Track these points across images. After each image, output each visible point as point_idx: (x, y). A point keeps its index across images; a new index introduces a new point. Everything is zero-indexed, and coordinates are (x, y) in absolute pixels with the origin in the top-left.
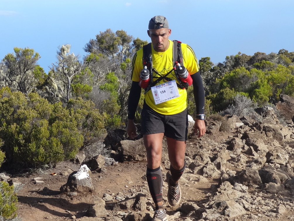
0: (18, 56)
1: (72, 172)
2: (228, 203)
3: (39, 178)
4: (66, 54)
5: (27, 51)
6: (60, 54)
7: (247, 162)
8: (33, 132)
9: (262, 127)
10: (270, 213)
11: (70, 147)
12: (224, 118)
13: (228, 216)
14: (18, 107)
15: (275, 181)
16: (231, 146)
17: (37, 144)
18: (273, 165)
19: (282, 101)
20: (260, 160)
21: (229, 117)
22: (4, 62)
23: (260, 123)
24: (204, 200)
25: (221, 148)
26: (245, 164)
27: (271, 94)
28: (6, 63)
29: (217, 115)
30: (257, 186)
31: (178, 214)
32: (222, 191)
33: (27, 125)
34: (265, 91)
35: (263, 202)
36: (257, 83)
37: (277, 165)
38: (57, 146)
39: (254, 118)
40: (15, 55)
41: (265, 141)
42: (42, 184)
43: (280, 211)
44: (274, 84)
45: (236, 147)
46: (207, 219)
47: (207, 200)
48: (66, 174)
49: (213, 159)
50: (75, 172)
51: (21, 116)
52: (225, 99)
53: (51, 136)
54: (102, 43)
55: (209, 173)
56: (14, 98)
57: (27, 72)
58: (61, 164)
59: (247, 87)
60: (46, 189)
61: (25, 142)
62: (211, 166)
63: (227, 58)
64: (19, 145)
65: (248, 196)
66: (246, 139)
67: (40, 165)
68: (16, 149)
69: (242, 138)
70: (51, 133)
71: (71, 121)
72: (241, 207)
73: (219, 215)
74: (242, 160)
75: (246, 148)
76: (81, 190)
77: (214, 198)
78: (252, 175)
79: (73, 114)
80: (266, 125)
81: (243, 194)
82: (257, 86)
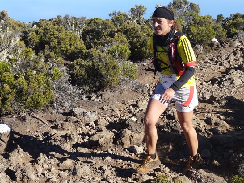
0: (137, 8)
2: (234, 78)
3: (145, 63)
5: (141, 6)
7: (243, 61)
8: (144, 43)
12: (232, 41)
13: (234, 84)
14: (137, 31)
16: (235, 53)
17: (145, 48)
21: (234, 41)
24: (222, 77)
25: (230, 55)
26: (241, 62)
28: (131, 12)
29: (229, 39)
31: (210, 82)
32: (231, 73)
33: (141, 39)
40: (135, 8)
42: (147, 66)
45: (237, 54)
46: (224, 85)
49: (227, 59)
51: (139, 35)
52: (231, 33)
54: (175, 4)
55: (224, 65)
56: (136, 27)
57: (141, 16)
59: (242, 28)
60: (149, 68)
61: (140, 47)
62: (226, 62)
63: (231, 15)
64: (137, 48)
65: (243, 76)
66: (242, 51)
67: (146, 58)
68: (136, 50)
69: (240, 50)
72: (240, 81)
73: (230, 84)
74: (240, 60)
75: (242, 55)
77: (227, 76)
81: (241, 75)
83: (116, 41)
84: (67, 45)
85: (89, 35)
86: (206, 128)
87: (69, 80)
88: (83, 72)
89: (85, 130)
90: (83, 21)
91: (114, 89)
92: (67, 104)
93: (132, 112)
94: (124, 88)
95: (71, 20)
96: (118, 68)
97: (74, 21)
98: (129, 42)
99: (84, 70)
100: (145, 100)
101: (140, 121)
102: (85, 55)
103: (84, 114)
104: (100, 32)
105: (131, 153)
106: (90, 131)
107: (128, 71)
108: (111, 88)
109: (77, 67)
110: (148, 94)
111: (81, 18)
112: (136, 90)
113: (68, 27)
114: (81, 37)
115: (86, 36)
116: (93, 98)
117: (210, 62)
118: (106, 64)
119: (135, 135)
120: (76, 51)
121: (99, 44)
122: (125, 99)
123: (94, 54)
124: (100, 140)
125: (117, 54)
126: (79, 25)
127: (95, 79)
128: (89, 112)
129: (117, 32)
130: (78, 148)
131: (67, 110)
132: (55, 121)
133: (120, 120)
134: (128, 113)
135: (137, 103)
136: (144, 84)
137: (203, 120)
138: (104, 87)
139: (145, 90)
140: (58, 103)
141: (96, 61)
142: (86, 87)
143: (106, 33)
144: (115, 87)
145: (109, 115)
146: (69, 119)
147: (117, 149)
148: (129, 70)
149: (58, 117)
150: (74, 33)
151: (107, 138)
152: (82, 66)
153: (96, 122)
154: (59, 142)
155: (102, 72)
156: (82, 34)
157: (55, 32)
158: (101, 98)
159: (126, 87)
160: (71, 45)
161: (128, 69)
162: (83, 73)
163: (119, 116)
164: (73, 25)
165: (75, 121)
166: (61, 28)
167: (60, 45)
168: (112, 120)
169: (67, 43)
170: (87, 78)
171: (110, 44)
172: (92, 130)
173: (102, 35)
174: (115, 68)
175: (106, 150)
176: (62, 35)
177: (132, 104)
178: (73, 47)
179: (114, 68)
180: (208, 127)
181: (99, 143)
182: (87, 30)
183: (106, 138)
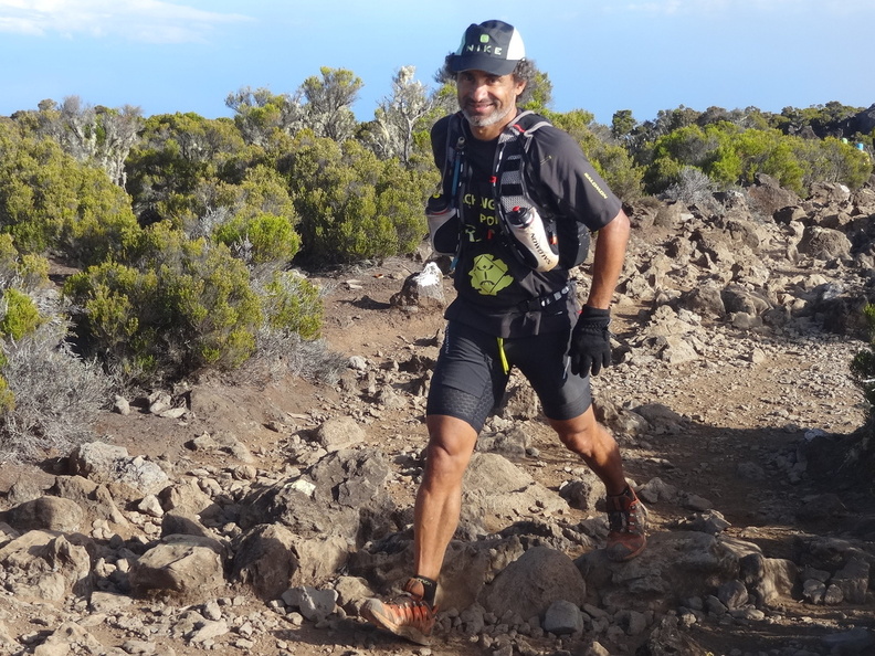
0: (327, 80)
1: (409, 274)
2: (669, 340)
3: (354, 281)
4: (406, 82)
5: (343, 73)
6: (397, 81)
7: (699, 278)
8: (350, 205)
9: (725, 223)
10: (739, 361)
11: (408, 233)
12: (663, 204)
13: (668, 361)
14: (327, 163)
15: (747, 309)
16: (672, 250)
17: (354, 224)
18: (742, 285)
19: (758, 183)
20: (722, 275)
21: (670, 203)
22: (302, 90)
23: (722, 217)
24: (627, 333)
25: (655, 253)
26: (695, 281)
27: (741, 172)
28: (307, 92)
29: (654, 198)
30: (716, 317)
32: (658, 321)
33: (340, 192)
34: (730, 165)
35: (726, 342)
36: (718, 151)
37: (749, 285)
38: (388, 229)
39: (711, 207)
40: (321, 79)
41: (729, 246)
42: (360, 290)
43: (754, 358)
44: (746, 155)
45: (680, 252)
46: (633, 364)
47: (633, 332)
48: (401, 277)
49: (643, 270)
50: (417, 274)
51: (331, 178)
52: (661, 175)
53: (377, 214)
55: (636, 291)
56: (320, 147)
57: (340, 108)
58: (391, 261)
59: (699, 159)
60: (366, 299)
61: (336, 220)
62: (640, 279)
63: (660, 113)
64: (325, 224)
65: (701, 331)
66: (697, 241)
67: (357, 259)
68: (319, 230)
69: (691, 239)
70: (379, 208)
71: (412, 190)
72: (690, 348)
73: (653, 358)
74: (691, 274)
75: (698, 255)
76: (424, 303)
77: (645, 331)
78: (710, 297)
79: (416, 180)
80: (732, 220)
81: (694, 328)
82: (717, 157)
83: (248, 196)
84: (66, 210)
85: (150, 173)
86: (568, 520)
87: (68, 339)
88: (120, 308)
89: (125, 525)
90: (129, 121)
91: (235, 374)
92: (57, 429)
93: (299, 459)
94: (275, 369)
95: (86, 118)
96: (250, 295)
97: (98, 121)
98: (296, 203)
99: (127, 304)
100: (349, 414)
101: (328, 494)
102: (130, 248)
103: (121, 467)
104: (193, 165)
105: (290, 616)
106: (142, 529)
107: (287, 308)
108: (223, 369)
109: (101, 291)
110: (361, 393)
111: (122, 112)
112: (318, 378)
113: (75, 143)
114: (121, 180)
115: (141, 177)
116: (156, 408)
117: (586, 279)
118: (208, 282)
119: (305, 546)
120: (102, 229)
121: (185, 205)
122: (276, 410)
123: (163, 243)
124: (176, 566)
125: (248, 245)
126: (115, 137)
127: (166, 337)
128: (139, 460)
129: (253, 165)
130: (96, 596)
131: (60, 449)
132: (12, 490)
133: (254, 491)
134: (286, 461)
135: (321, 427)
136: (348, 355)
137: (555, 489)
138: (200, 365)
139: (350, 378)
140: (23, 426)
141: (172, 269)
142: (131, 364)
143: (212, 169)
144: (238, 366)
145: (215, 470)
146: (64, 483)
147: (239, 600)
148: (293, 305)
149: (22, 477)
150: (94, 166)
151: (203, 557)
152: (117, 287)
153: (164, 497)
154: (22, 572)
155: (192, 311)
156: (126, 169)
157: (25, 160)
158: (189, 407)
159: (278, 366)
160: (81, 209)
161: (288, 302)
162: (120, 314)
163: (253, 473)
164: (94, 136)
165: (87, 491)
166: (49, 146)
167: (42, 207)
168: (226, 488)
169: (69, 200)
170: (138, 333)
171: (223, 210)
172: (151, 528)
173: (198, 174)
174: (239, 297)
175: (200, 603)
176: (51, 171)
177: (300, 428)
178: (89, 217)
179: (236, 296)
180: (573, 518)
181: (173, 575)
182: (143, 154)
183: (198, 558)
